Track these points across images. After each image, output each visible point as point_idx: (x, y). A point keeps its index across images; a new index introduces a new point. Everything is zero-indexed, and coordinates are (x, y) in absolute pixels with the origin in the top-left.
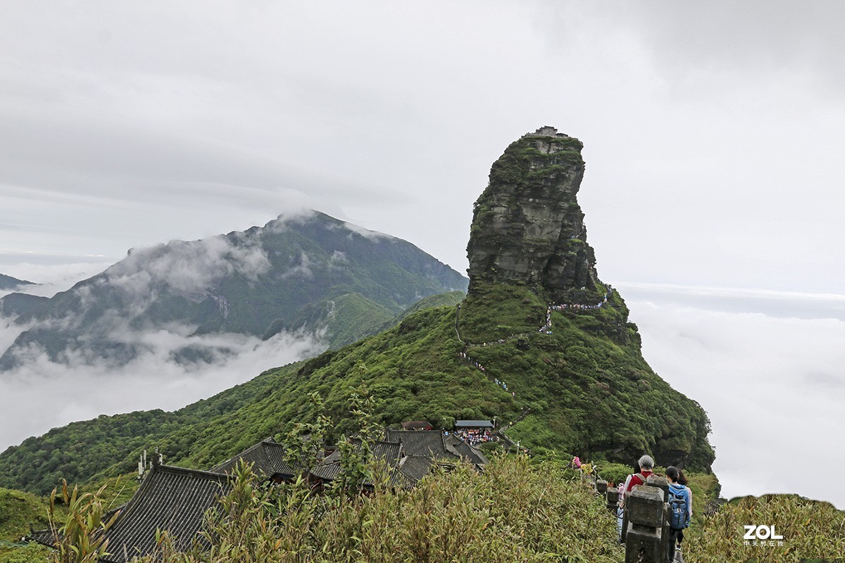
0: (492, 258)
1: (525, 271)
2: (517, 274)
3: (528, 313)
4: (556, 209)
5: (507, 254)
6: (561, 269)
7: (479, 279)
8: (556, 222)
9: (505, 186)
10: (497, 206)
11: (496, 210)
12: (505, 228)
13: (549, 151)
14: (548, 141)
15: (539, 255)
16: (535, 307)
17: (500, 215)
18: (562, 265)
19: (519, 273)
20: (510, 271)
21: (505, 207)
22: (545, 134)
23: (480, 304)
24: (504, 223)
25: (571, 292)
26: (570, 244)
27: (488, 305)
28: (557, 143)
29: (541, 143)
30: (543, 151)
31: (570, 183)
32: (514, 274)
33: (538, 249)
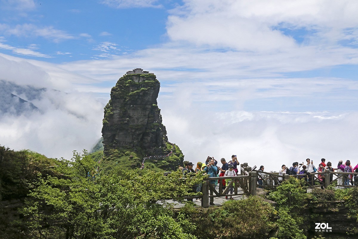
0: (114, 136)
1: (131, 141)
2: (127, 143)
3: (132, 163)
4: (145, 109)
5: (121, 133)
6: (149, 139)
7: (108, 147)
8: (145, 115)
9: (118, 100)
10: (115, 110)
11: (115, 112)
12: (120, 121)
13: (139, 81)
14: (138, 76)
15: (137, 132)
16: (136, 160)
17: (116, 115)
18: (150, 137)
19: (128, 142)
20: (123, 142)
21: (118, 110)
22: (137, 73)
23: (109, 160)
24: (119, 118)
25: (155, 150)
26: (152, 126)
27: (113, 160)
28: (143, 77)
29: (135, 77)
30: (136, 81)
31: (151, 96)
32: (125, 143)
33: (137, 130)
